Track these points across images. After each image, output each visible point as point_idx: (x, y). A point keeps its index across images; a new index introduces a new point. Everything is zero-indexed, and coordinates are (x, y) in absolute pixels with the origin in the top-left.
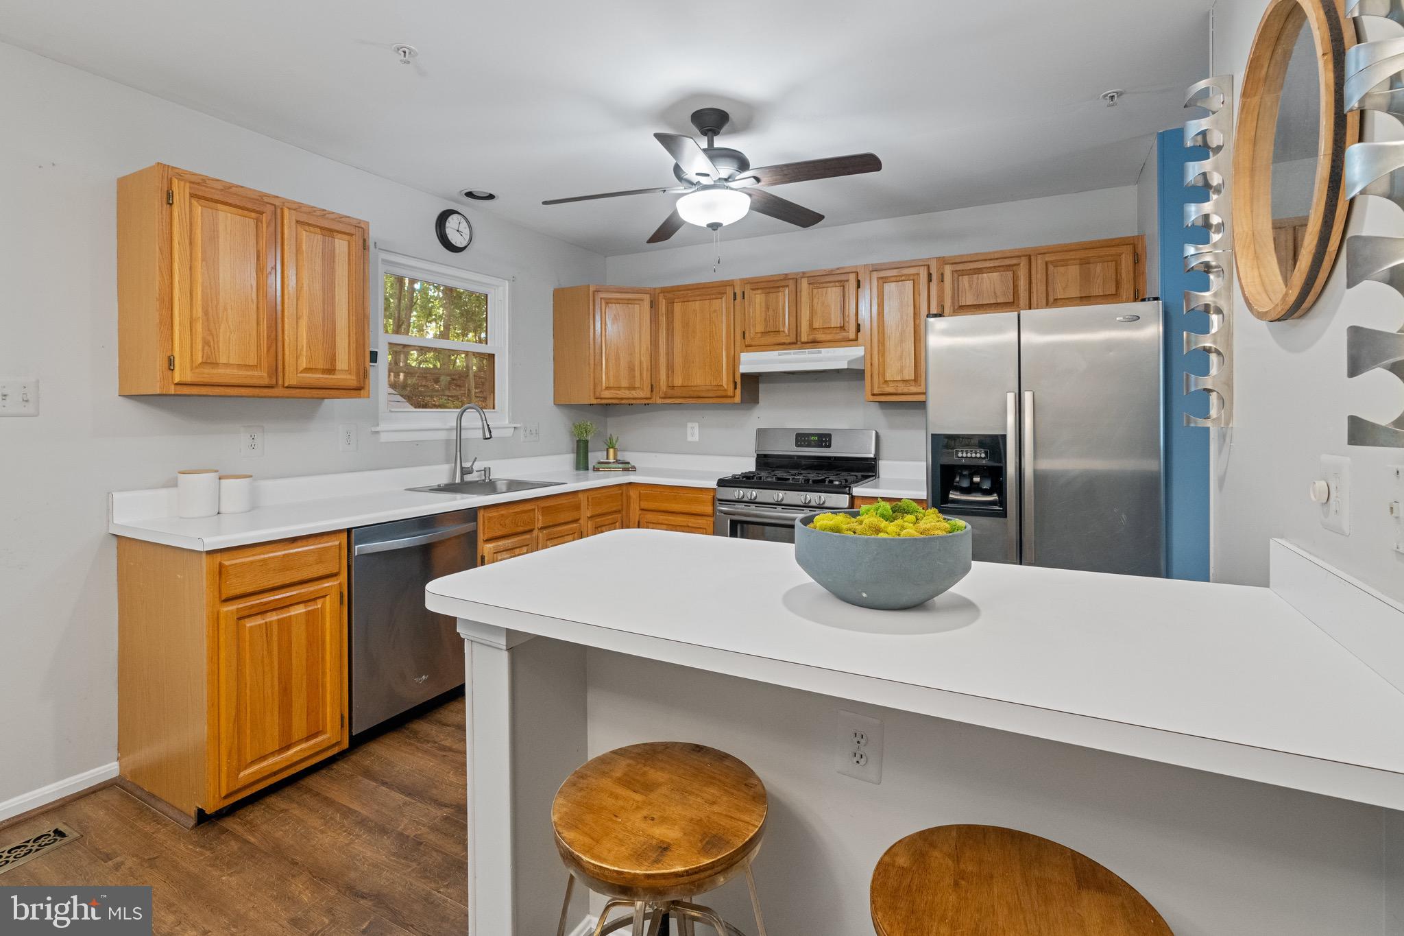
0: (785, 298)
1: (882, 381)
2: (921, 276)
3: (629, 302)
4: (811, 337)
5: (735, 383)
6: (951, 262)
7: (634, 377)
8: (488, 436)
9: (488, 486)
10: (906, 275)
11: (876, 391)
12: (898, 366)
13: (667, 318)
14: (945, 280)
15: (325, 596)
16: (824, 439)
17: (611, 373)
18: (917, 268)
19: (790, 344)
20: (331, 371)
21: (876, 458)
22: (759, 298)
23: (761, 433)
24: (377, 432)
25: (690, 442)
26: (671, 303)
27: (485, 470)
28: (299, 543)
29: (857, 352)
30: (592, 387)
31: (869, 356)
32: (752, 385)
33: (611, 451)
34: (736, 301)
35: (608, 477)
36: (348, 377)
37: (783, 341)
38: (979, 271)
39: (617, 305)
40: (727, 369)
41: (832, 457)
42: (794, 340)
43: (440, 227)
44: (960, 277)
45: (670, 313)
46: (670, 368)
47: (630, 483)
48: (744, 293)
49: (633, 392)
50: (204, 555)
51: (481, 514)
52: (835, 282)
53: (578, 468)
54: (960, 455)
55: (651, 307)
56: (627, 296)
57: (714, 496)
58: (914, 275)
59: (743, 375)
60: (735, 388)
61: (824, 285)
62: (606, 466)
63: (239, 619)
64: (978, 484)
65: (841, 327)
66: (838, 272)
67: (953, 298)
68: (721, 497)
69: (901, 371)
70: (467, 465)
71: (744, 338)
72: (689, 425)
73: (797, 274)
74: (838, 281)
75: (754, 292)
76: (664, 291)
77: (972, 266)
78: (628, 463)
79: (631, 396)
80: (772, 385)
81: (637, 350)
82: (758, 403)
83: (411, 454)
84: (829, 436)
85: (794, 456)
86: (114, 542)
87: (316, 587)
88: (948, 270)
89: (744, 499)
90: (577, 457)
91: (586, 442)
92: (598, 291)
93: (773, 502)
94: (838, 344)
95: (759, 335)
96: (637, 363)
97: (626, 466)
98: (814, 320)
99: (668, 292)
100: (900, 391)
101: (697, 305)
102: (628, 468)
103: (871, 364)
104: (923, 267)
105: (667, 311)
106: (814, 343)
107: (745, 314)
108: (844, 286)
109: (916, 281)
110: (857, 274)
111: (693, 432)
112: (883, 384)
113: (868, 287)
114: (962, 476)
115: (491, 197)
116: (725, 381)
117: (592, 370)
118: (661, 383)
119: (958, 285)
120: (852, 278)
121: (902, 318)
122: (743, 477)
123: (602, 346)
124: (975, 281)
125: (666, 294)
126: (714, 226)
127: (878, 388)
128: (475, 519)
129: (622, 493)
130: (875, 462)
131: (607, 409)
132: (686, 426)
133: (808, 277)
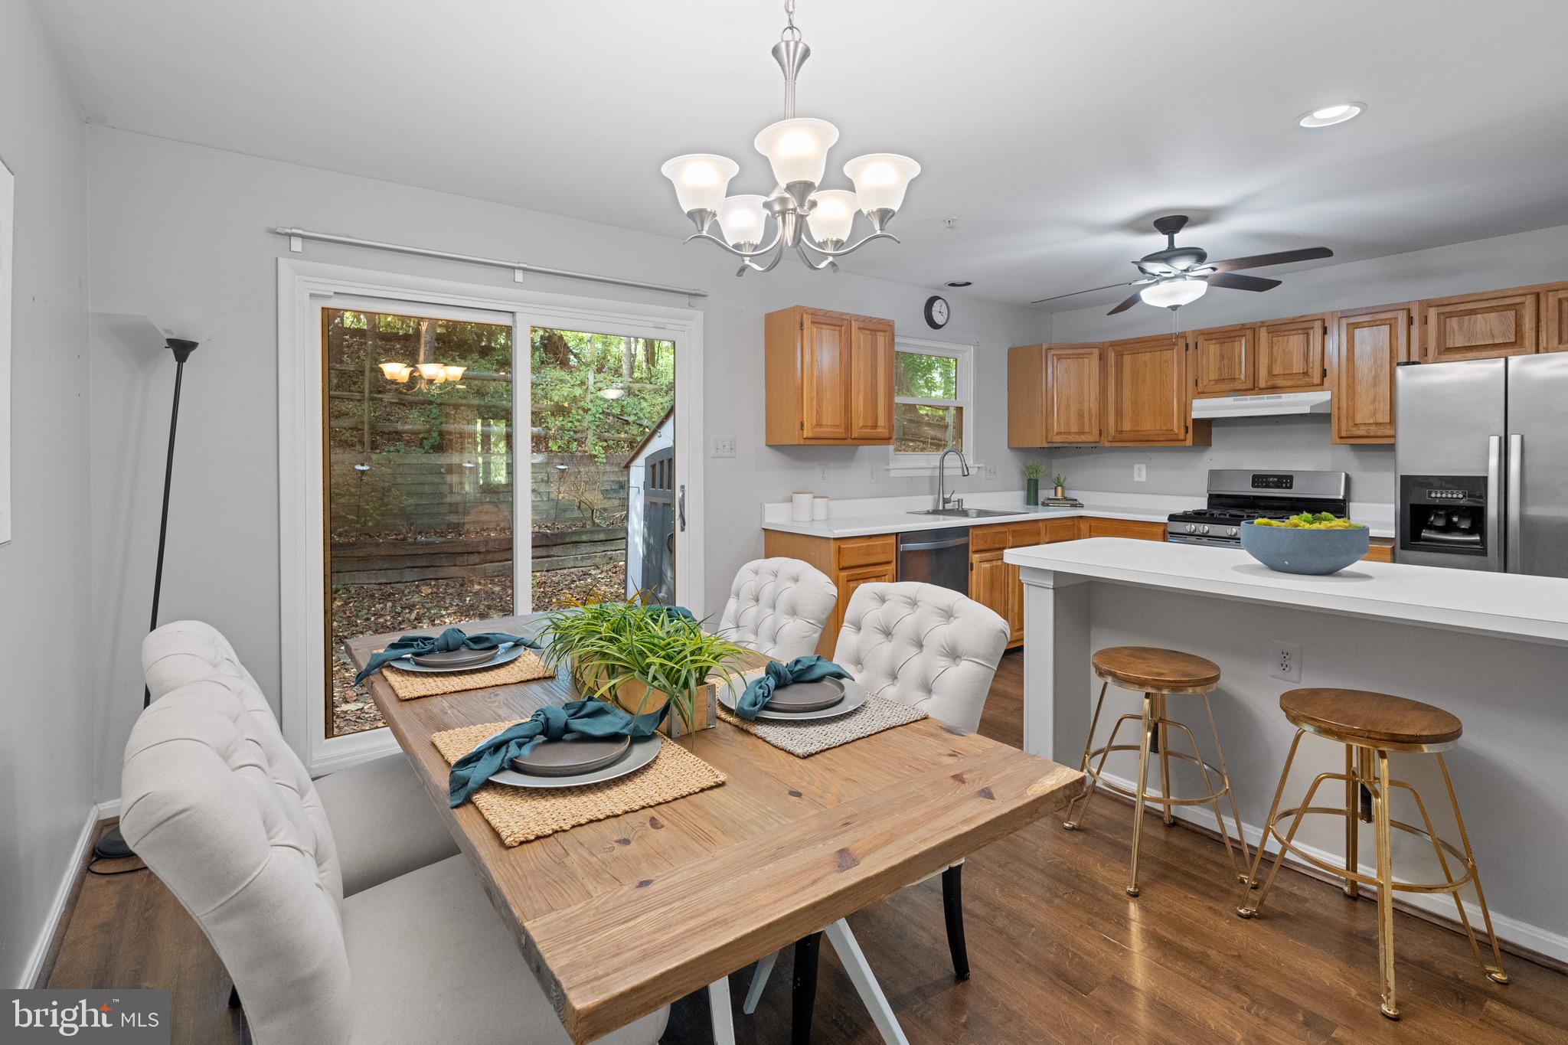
0: (1242, 348)
1: (1351, 424)
2: (1400, 320)
3: (1080, 356)
4: (1270, 384)
5: (1187, 428)
6: (1436, 304)
7: (1083, 423)
8: (966, 473)
9: (964, 513)
10: (1381, 320)
11: (1343, 434)
12: (1367, 412)
13: (1116, 369)
14: (1429, 323)
15: (885, 575)
16: (1285, 480)
17: (1062, 420)
18: (1396, 312)
19: (1246, 390)
20: (875, 427)
21: (1345, 500)
22: (1213, 349)
23: (1214, 474)
24: (888, 470)
25: (1137, 482)
26: (1120, 355)
27: (958, 501)
28: (873, 539)
29: (1323, 396)
30: (1044, 433)
31: (1336, 400)
32: (1204, 431)
33: (1059, 489)
34: (1188, 352)
35: (1057, 510)
36: (884, 431)
37: (1238, 388)
38: (1472, 312)
39: (1068, 360)
40: (1179, 418)
41: (1294, 498)
42: (1251, 386)
43: (928, 311)
44: (1448, 319)
45: (1119, 366)
46: (1119, 414)
47: (1081, 517)
48: (1196, 343)
49: (1082, 437)
50: (832, 541)
51: (971, 531)
52: (1298, 329)
53: (1028, 503)
54: (1433, 495)
55: (1100, 359)
56: (1077, 350)
57: (1164, 531)
58: (1390, 319)
59: (1195, 421)
60: (1187, 432)
61: (1286, 333)
62: (1055, 502)
63: (848, 581)
64: (1456, 523)
65: (1303, 373)
66: (1302, 319)
67: (1438, 341)
68: (1171, 530)
69: (1374, 414)
70: (947, 496)
71: (1197, 385)
72: (1136, 466)
73: (1255, 323)
74: (1301, 329)
75: (1208, 342)
76: (1114, 345)
77: (1462, 307)
78: (1076, 500)
79: (1080, 440)
80: (1225, 428)
81: (1086, 398)
82: (1211, 445)
83: (909, 486)
84: (1291, 477)
85: (1250, 496)
86: (763, 532)
87: (883, 569)
88: (1432, 313)
89: (1195, 533)
90: (1028, 494)
91: (1036, 481)
92: (1050, 349)
93: (1227, 536)
94: (1299, 389)
95: (1213, 383)
96: (1086, 411)
97: (1074, 502)
98: (1274, 367)
99: (1118, 345)
100: (1372, 434)
101: (1146, 357)
102: (1075, 504)
103: (1339, 408)
104: (1402, 311)
105: (1116, 363)
106: (1273, 389)
107: (1197, 362)
108: (1307, 334)
109: (1393, 326)
110: (1323, 321)
111: (1140, 472)
112: (1352, 427)
113: (1336, 332)
114: (1437, 516)
115: (968, 284)
116: (1176, 426)
117: (1044, 417)
118: (1110, 428)
119: (1445, 327)
120: (1318, 325)
121: (1375, 361)
122: (1195, 514)
123: (1053, 396)
124: (1466, 323)
125: (1117, 348)
126: (1174, 308)
127: (1347, 431)
128: (967, 535)
129: (1074, 525)
130: (1345, 504)
131: (1053, 452)
132: (1133, 468)
133: (1267, 326)
